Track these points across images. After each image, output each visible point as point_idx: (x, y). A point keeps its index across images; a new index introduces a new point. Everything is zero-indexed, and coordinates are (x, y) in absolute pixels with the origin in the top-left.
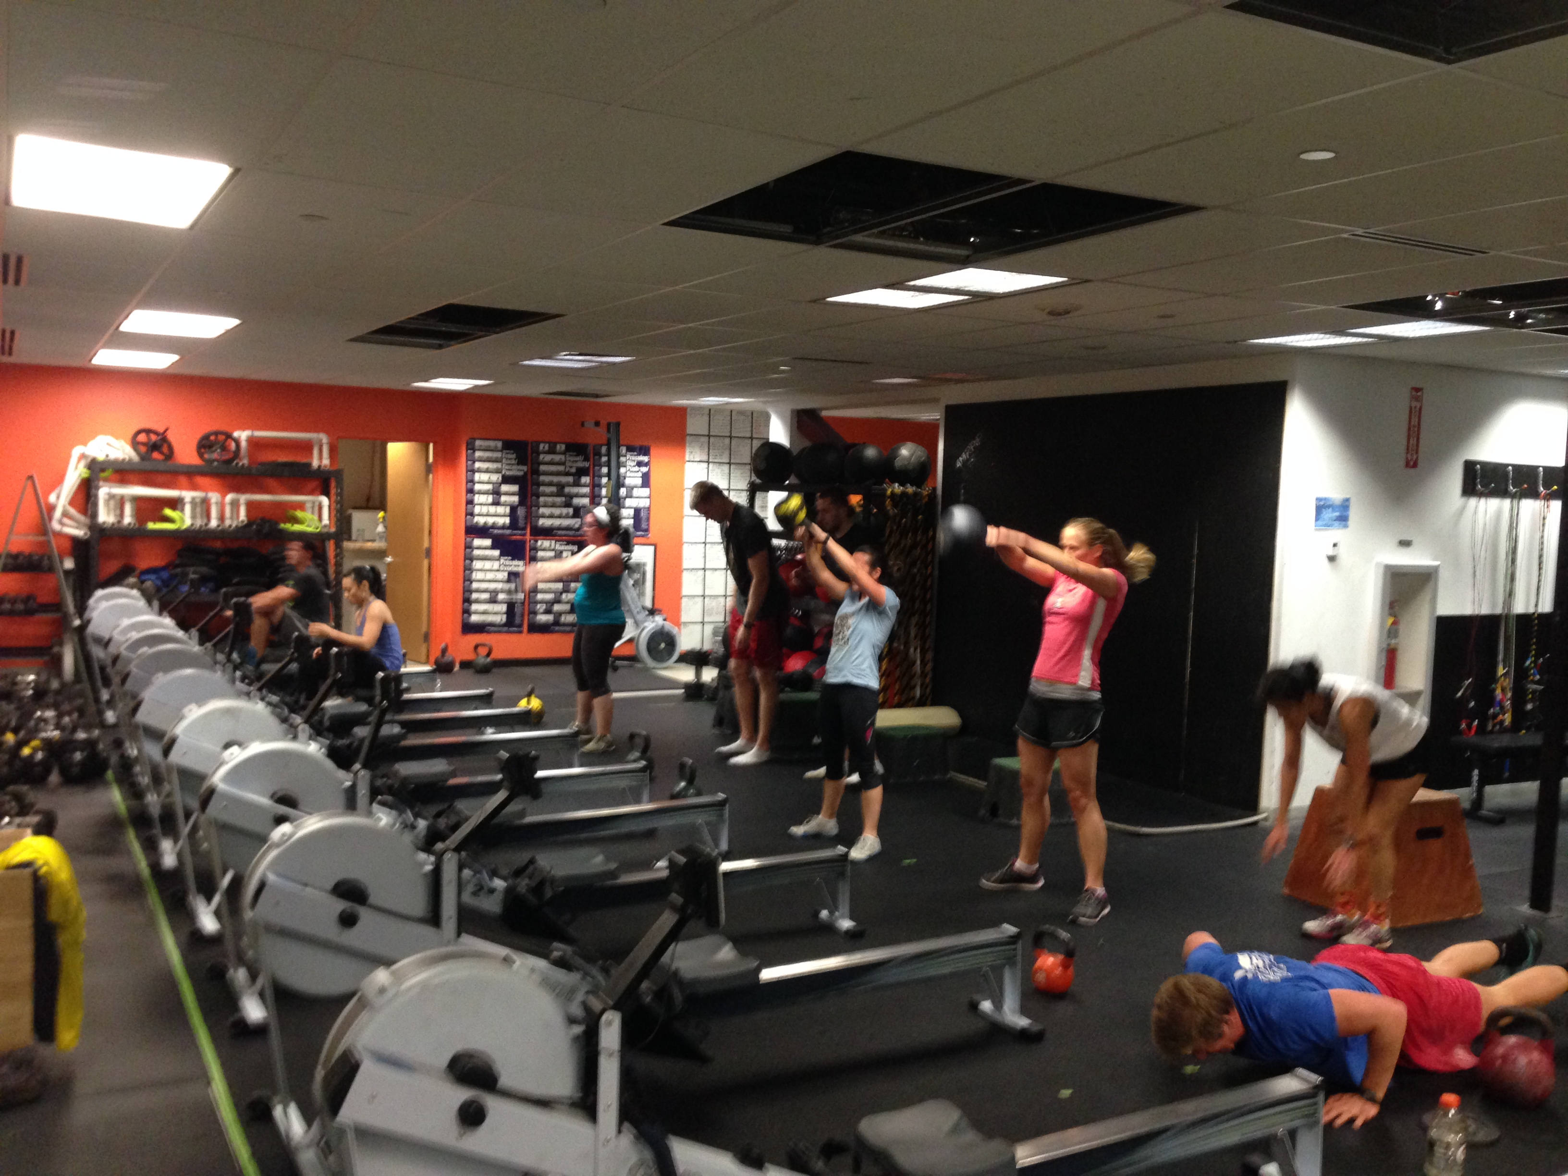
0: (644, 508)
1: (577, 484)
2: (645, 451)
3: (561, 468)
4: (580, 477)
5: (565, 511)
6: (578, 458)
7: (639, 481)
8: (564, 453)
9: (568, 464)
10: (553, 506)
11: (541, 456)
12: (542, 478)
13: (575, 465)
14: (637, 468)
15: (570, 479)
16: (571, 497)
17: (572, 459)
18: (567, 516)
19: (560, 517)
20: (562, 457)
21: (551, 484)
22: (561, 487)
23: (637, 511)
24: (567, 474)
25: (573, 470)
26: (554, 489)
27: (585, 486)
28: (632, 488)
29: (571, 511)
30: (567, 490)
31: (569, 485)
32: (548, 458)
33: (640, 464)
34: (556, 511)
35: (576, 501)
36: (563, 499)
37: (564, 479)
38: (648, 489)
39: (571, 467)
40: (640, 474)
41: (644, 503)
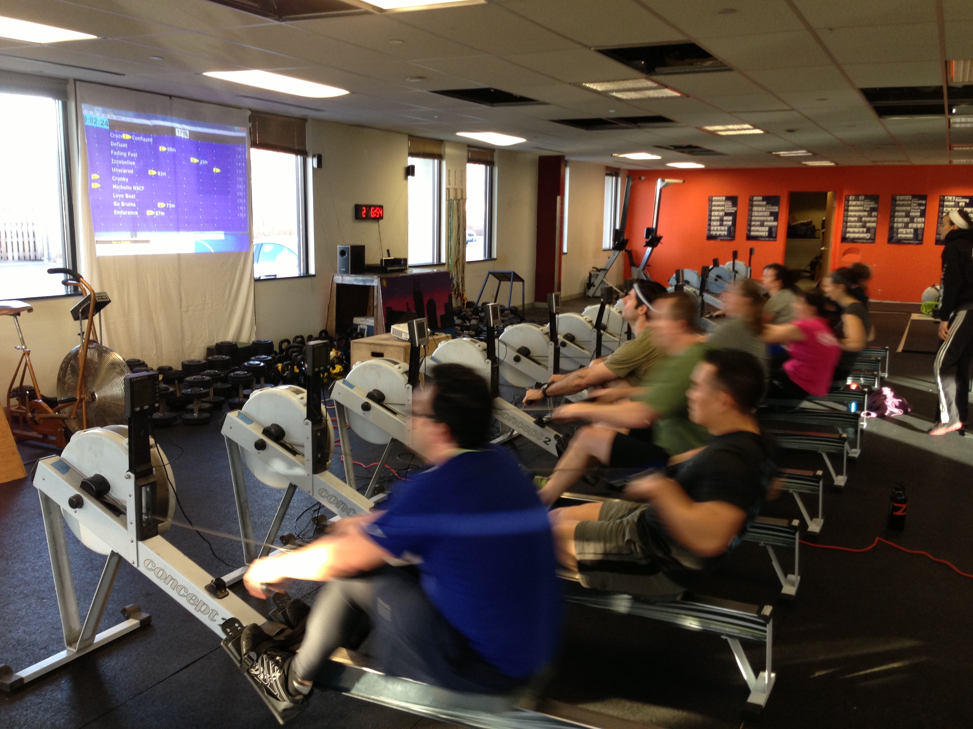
0: (920, 228)
1: (870, 216)
2: (924, 198)
3: (861, 208)
4: (871, 213)
5: (861, 230)
6: (871, 203)
7: (919, 214)
8: (862, 200)
9: (865, 206)
10: (855, 227)
11: (850, 203)
12: (850, 213)
13: (869, 206)
14: (918, 207)
15: (866, 214)
16: (865, 222)
17: (868, 203)
18: (863, 232)
19: (859, 233)
20: (862, 203)
21: (854, 216)
22: (860, 218)
23: (916, 230)
24: (865, 211)
25: (868, 209)
26: (856, 219)
27: (874, 217)
28: (914, 218)
29: (865, 230)
30: (863, 219)
31: (865, 216)
32: (854, 203)
33: (920, 205)
34: (856, 230)
35: (868, 225)
36: (861, 224)
37: (862, 214)
38: (923, 219)
39: (867, 207)
40: (919, 210)
41: (919, 226)
